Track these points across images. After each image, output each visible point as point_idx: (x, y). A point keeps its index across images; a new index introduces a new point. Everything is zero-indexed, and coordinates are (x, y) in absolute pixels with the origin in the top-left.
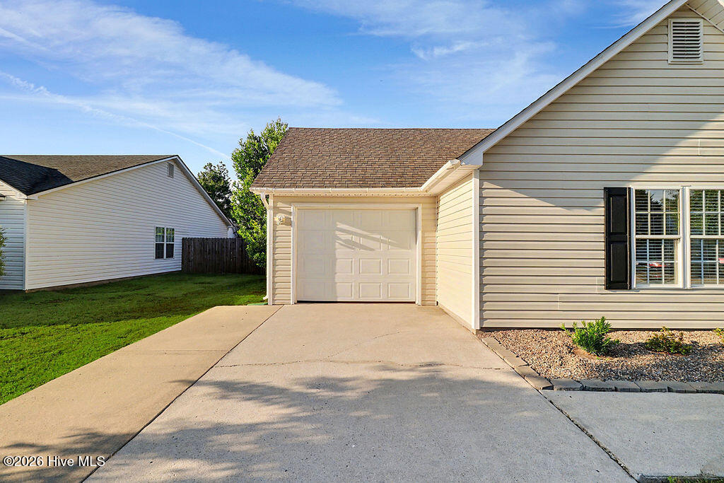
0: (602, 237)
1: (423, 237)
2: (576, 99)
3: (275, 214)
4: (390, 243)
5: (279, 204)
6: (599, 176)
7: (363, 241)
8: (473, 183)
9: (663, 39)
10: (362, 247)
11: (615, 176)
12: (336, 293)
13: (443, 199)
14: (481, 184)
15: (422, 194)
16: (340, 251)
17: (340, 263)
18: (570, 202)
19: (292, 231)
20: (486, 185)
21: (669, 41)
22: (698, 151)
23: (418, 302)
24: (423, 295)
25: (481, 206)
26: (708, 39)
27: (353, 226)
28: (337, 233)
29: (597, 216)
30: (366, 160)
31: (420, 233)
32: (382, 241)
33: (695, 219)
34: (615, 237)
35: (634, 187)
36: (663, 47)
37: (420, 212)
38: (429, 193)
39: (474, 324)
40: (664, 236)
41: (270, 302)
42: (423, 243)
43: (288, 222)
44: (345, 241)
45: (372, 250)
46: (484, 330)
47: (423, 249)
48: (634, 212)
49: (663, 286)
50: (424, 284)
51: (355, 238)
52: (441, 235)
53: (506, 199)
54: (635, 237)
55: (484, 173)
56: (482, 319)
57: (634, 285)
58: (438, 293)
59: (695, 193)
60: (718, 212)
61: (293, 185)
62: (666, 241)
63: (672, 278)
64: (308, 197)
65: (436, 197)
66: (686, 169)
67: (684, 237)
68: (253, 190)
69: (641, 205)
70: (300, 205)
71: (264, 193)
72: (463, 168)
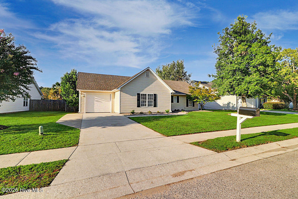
1: (112, 100)
4: (106, 101)
6: (136, 92)
7: (100, 101)
8: (119, 92)
11: (138, 92)
12: (94, 111)
15: (112, 92)
16: (95, 102)
17: (95, 105)
18: (133, 95)
19: (85, 98)
20: (121, 92)
21: (145, 74)
22: (149, 89)
23: (111, 112)
24: (112, 111)
25: (120, 95)
26: (150, 74)
27: (98, 98)
28: (95, 99)
29: (136, 97)
32: (104, 101)
33: (148, 98)
34: (138, 100)
35: (141, 93)
36: (145, 76)
37: (111, 95)
39: (119, 112)
41: (80, 113)
46: (121, 113)
47: (112, 102)
49: (144, 107)
50: (112, 109)
51: (98, 100)
52: (115, 99)
53: (124, 94)
54: (141, 100)
55: (121, 91)
56: (120, 112)
57: (141, 107)
58: (115, 110)
59: (148, 95)
60: (151, 97)
61: (86, 89)
62: (145, 101)
63: (146, 106)
64: (89, 91)
65: (115, 92)
66: (148, 91)
67: (147, 100)
68: (77, 90)
69: (142, 96)
70: (87, 93)
71: (80, 91)
72: (118, 90)
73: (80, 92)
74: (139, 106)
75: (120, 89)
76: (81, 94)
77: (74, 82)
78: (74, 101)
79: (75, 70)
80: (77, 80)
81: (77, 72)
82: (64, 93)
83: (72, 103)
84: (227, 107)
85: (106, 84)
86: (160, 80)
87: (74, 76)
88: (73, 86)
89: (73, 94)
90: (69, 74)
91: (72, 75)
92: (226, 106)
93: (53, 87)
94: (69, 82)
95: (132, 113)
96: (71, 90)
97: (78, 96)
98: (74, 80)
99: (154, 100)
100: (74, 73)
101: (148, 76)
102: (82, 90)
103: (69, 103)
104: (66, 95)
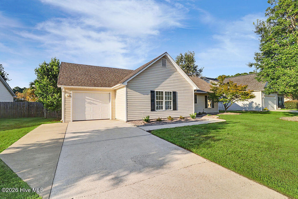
0: (150, 101)
1: (112, 101)
2: (142, 75)
3: (65, 94)
4: (102, 103)
5: (66, 91)
6: (149, 88)
7: (94, 102)
8: (125, 89)
9: (160, 62)
10: (94, 104)
11: (152, 88)
12: (85, 117)
13: (117, 91)
14: (127, 89)
15: (112, 89)
16: (87, 105)
17: (87, 109)
18: (144, 93)
19: (71, 99)
20: (128, 89)
21: (161, 63)
22: (166, 84)
23: (111, 119)
24: (112, 117)
25: (127, 94)
26: (167, 63)
27: (91, 98)
28: (86, 100)
29: (149, 96)
30: (94, 78)
31: (111, 100)
32: (100, 102)
33: (166, 97)
34: (153, 101)
35: (156, 91)
36: (160, 65)
37: (111, 94)
38: (113, 89)
39: (125, 120)
40: (158, 100)
41: (63, 121)
42: (112, 103)
43: (70, 96)
44: (88, 102)
45: (97, 105)
46: (128, 121)
47: (112, 104)
48: (156, 96)
49: (161, 110)
50: (112, 113)
51: (92, 101)
52: (117, 100)
53: (132, 92)
54: (156, 101)
55: (127, 87)
56: (127, 119)
57: (156, 110)
58: (116, 116)
59: (166, 92)
60: (169, 96)
61: (72, 85)
62: (161, 101)
63: (162, 108)
64: (77, 89)
65: (115, 90)
66: (164, 87)
67: (164, 101)
68: (59, 86)
69: (157, 94)
70: (75, 91)
71: (62, 87)
72: (123, 85)
73: (63, 90)
74: (153, 110)
75: (126, 83)
76: (65, 92)
77: (55, 77)
78: (55, 103)
79: (57, 60)
80: (59, 72)
81: (60, 63)
82: (40, 92)
83: (52, 106)
84: (248, 108)
85: (102, 78)
86: (181, 72)
87: (54, 67)
88: (53, 82)
89: (54, 92)
90: (48, 65)
91: (52, 66)
92: (248, 106)
93: (31, 86)
94: (48, 76)
95: (145, 120)
96: (50, 87)
97: (60, 96)
98: (55, 73)
99: (173, 100)
100: (56, 63)
101: (164, 65)
102: (66, 87)
103: (48, 106)
104: (43, 95)
